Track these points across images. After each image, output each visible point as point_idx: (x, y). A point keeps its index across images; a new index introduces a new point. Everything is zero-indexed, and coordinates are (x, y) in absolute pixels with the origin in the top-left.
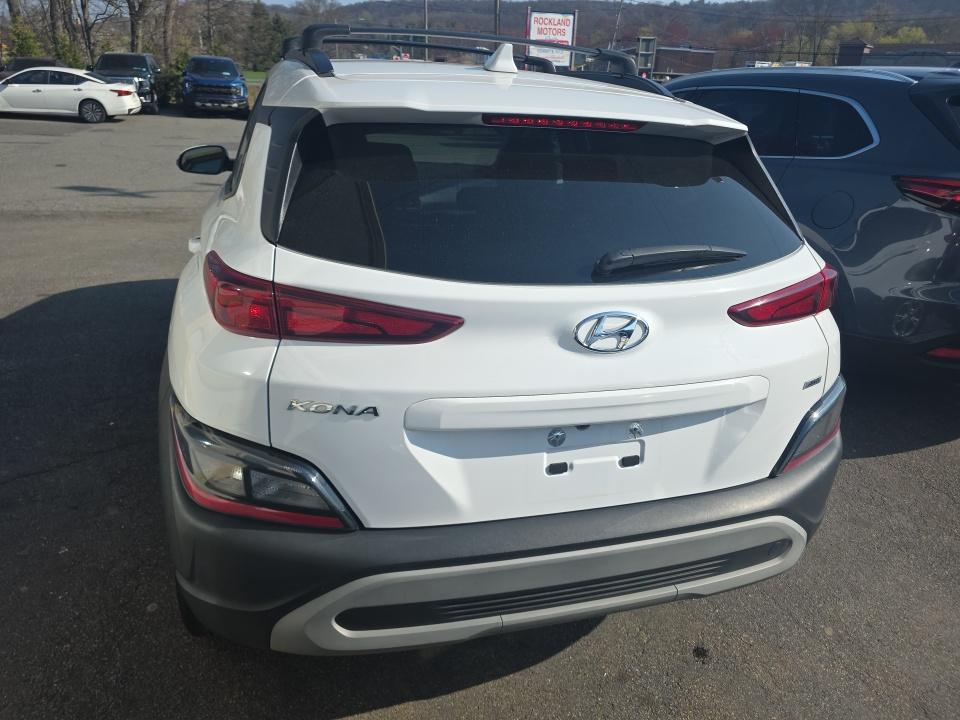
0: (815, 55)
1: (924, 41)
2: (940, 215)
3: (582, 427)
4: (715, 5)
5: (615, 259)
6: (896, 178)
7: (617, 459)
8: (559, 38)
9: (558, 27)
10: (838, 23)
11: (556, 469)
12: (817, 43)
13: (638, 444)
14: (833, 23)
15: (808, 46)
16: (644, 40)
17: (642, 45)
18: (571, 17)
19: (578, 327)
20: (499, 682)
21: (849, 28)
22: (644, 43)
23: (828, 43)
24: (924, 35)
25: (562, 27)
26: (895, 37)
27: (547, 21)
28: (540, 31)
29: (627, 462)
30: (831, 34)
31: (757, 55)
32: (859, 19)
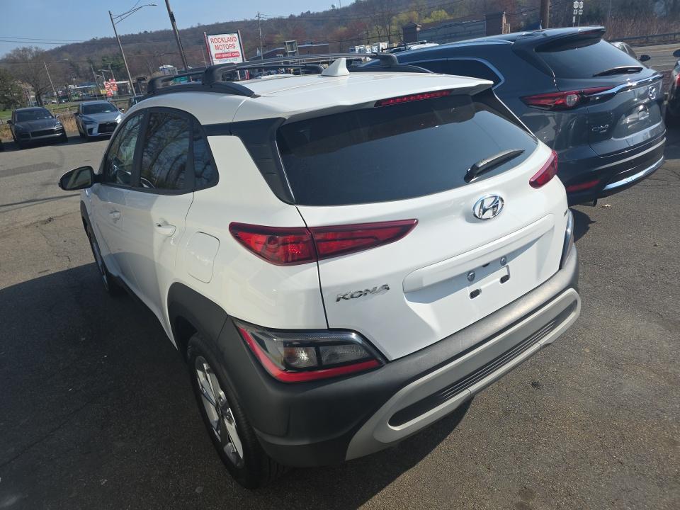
0: (389, 36)
1: (448, 18)
2: (547, 114)
3: (485, 266)
4: (318, 14)
5: (480, 166)
6: (521, 98)
7: (499, 280)
8: (232, 50)
9: (229, 43)
10: (397, 15)
11: (474, 294)
12: (388, 29)
13: (505, 268)
14: (393, 15)
15: (383, 31)
16: (288, 43)
17: (288, 47)
18: (236, 35)
19: (474, 209)
20: (445, 442)
21: (403, 17)
22: (289, 45)
23: (394, 28)
24: (446, 14)
25: (232, 43)
26: (430, 17)
27: (220, 40)
28: (217, 48)
29: (504, 280)
30: (394, 22)
31: (354, 42)
32: (407, 10)
